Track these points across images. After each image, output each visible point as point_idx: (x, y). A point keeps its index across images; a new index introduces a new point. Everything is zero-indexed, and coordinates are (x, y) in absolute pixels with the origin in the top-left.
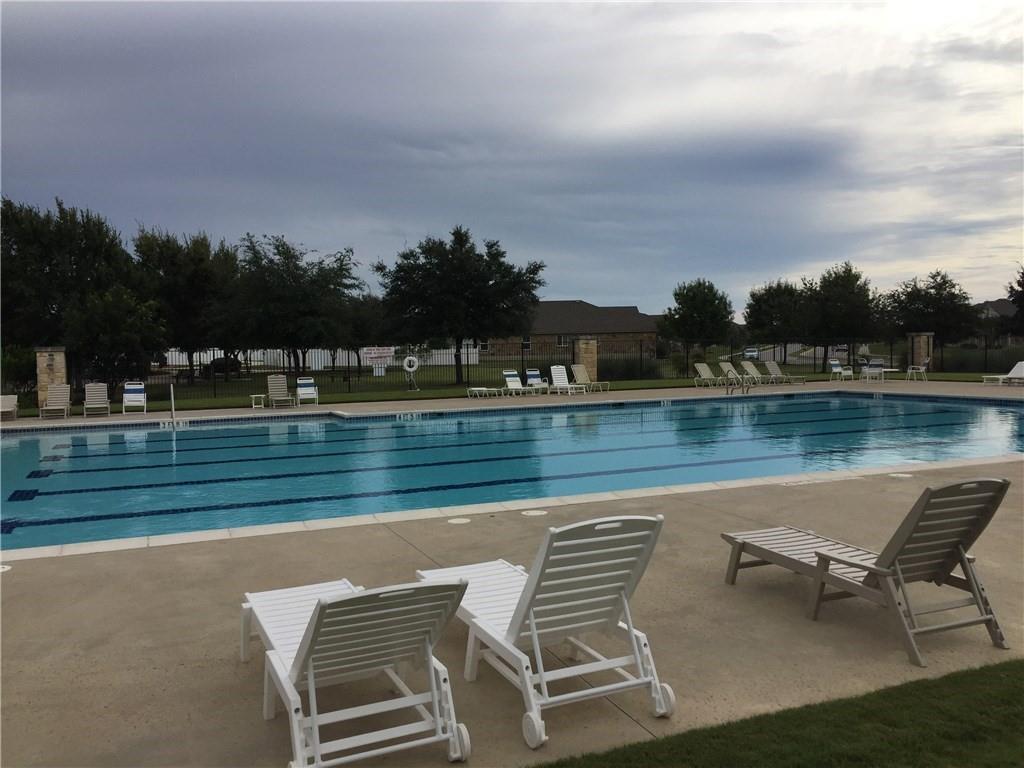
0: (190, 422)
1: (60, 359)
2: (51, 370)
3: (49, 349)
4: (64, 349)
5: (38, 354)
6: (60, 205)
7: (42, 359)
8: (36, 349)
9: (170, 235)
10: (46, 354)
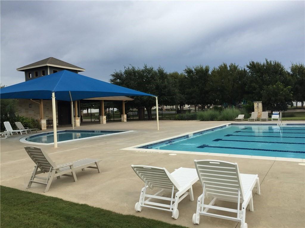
0: (287, 124)
1: (260, 105)
2: (258, 108)
3: (257, 102)
4: (261, 102)
5: (254, 104)
6: (266, 60)
7: (256, 105)
8: (254, 102)
9: (302, 64)
10: (257, 103)
